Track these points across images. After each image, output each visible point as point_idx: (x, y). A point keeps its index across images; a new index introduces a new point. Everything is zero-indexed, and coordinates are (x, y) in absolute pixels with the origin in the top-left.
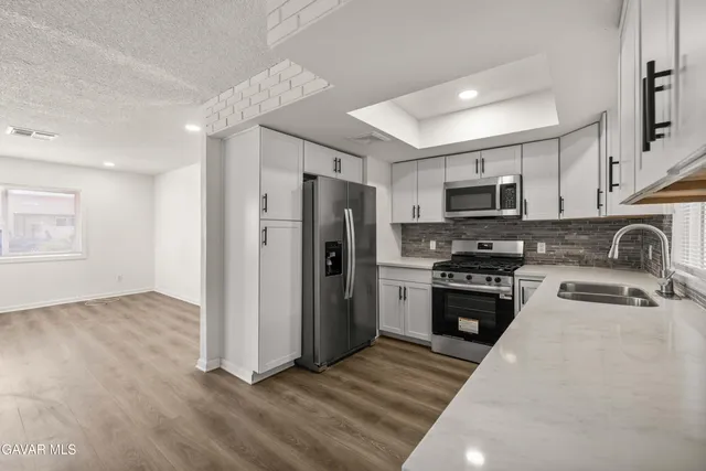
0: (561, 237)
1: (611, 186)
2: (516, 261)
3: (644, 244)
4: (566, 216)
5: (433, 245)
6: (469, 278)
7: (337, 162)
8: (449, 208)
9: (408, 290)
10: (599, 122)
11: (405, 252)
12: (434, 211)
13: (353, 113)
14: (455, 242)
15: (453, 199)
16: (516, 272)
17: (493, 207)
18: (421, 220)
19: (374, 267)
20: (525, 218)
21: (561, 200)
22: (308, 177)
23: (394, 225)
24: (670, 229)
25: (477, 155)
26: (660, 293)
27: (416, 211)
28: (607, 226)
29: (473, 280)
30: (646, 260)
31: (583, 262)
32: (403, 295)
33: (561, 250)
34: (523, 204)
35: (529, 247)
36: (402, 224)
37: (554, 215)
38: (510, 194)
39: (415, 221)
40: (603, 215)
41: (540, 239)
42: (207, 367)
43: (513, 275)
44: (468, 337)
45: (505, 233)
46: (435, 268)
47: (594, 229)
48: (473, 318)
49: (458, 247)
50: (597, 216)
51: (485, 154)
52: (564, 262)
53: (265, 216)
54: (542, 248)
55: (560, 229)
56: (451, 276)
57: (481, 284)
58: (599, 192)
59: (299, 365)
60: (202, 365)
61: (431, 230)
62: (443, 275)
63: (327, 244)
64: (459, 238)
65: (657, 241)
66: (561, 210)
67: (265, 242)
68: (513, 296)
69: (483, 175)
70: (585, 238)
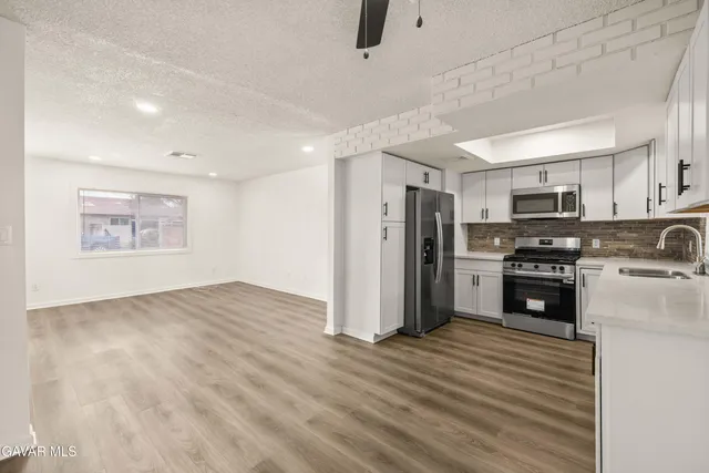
0: (614, 235)
1: (660, 201)
2: (576, 254)
3: (685, 241)
4: (619, 218)
5: (497, 241)
6: (536, 267)
7: (426, 174)
8: (515, 211)
9: (481, 278)
10: (648, 146)
11: (471, 247)
12: (501, 212)
13: (458, 145)
14: (517, 239)
15: (518, 203)
16: (577, 262)
17: (556, 210)
18: (488, 221)
19: (453, 258)
20: (583, 219)
21: (615, 204)
22: (409, 188)
23: (462, 224)
24: (704, 228)
25: (541, 168)
26: (696, 273)
27: (485, 213)
28: (654, 225)
29: (540, 268)
30: (687, 252)
31: (632, 255)
32: (476, 281)
33: (613, 246)
34: (582, 208)
35: (585, 242)
36: (469, 224)
37: (609, 217)
38: (570, 200)
39: (483, 221)
40: (652, 217)
41: (594, 236)
42: (335, 331)
43: (574, 264)
44: (535, 314)
45: (563, 231)
46: (505, 260)
47: (643, 228)
48: (540, 299)
49: (520, 243)
50: (646, 218)
51: (547, 167)
52: (616, 255)
53: (385, 218)
54: (596, 244)
55: (613, 228)
56: (520, 266)
57: (546, 272)
58: (648, 200)
59: (401, 332)
60: (330, 330)
61: (497, 229)
62: (513, 265)
63: (426, 240)
64: (521, 235)
65: (694, 237)
66: (615, 213)
67: (386, 238)
68: (575, 281)
69: (546, 184)
70: (635, 235)
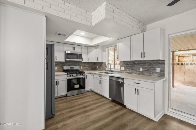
5: (56, 68)
9: (59, 82)
10: (95, 46)
14: (64, 67)
18: (57, 61)
20: (82, 61)
21: (88, 58)
25: (73, 46)
27: (56, 58)
32: (57, 84)
41: (82, 66)
43: (85, 73)
44: (77, 89)
46: (68, 74)
48: (78, 84)
57: (79, 76)
61: (56, 64)
62: (71, 75)
69: (75, 51)
70: (87, 65)
